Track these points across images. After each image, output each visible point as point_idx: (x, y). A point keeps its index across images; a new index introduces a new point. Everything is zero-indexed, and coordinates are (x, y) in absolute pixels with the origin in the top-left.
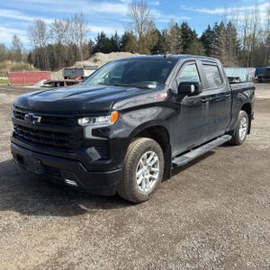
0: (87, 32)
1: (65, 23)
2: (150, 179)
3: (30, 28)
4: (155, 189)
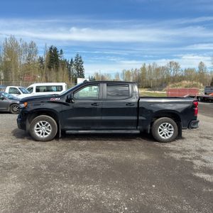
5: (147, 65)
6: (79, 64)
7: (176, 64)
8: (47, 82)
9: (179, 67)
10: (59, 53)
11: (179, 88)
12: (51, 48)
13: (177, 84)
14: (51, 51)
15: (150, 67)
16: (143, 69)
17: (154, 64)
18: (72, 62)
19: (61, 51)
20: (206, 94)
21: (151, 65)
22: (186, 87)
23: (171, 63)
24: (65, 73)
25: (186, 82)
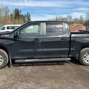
3: (87, 12)
5: (58, 17)
6: (28, 16)
7: (70, 16)
8: (15, 24)
9: (72, 18)
10: (20, 11)
11: (72, 27)
12: (16, 9)
13: (72, 25)
14: (16, 11)
15: (59, 18)
16: (56, 19)
17: (61, 16)
18: (25, 16)
19: (20, 10)
20: (86, 29)
21: (60, 17)
22: (75, 26)
23: (68, 16)
24: (23, 20)
25: (75, 24)
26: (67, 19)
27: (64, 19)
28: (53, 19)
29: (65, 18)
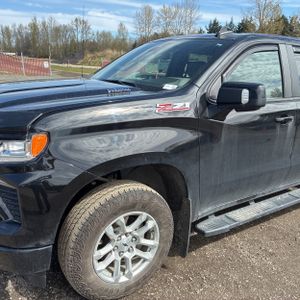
0: (197, 19)
1: (174, 9)
2: (136, 260)
3: (138, 15)
4: (145, 278)
26: (72, 30)
27: (62, 29)
28: (21, 26)
29: (65, 27)
